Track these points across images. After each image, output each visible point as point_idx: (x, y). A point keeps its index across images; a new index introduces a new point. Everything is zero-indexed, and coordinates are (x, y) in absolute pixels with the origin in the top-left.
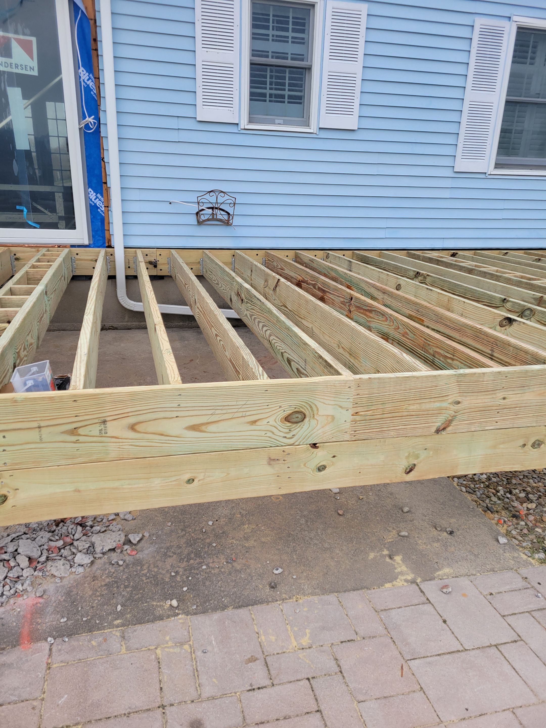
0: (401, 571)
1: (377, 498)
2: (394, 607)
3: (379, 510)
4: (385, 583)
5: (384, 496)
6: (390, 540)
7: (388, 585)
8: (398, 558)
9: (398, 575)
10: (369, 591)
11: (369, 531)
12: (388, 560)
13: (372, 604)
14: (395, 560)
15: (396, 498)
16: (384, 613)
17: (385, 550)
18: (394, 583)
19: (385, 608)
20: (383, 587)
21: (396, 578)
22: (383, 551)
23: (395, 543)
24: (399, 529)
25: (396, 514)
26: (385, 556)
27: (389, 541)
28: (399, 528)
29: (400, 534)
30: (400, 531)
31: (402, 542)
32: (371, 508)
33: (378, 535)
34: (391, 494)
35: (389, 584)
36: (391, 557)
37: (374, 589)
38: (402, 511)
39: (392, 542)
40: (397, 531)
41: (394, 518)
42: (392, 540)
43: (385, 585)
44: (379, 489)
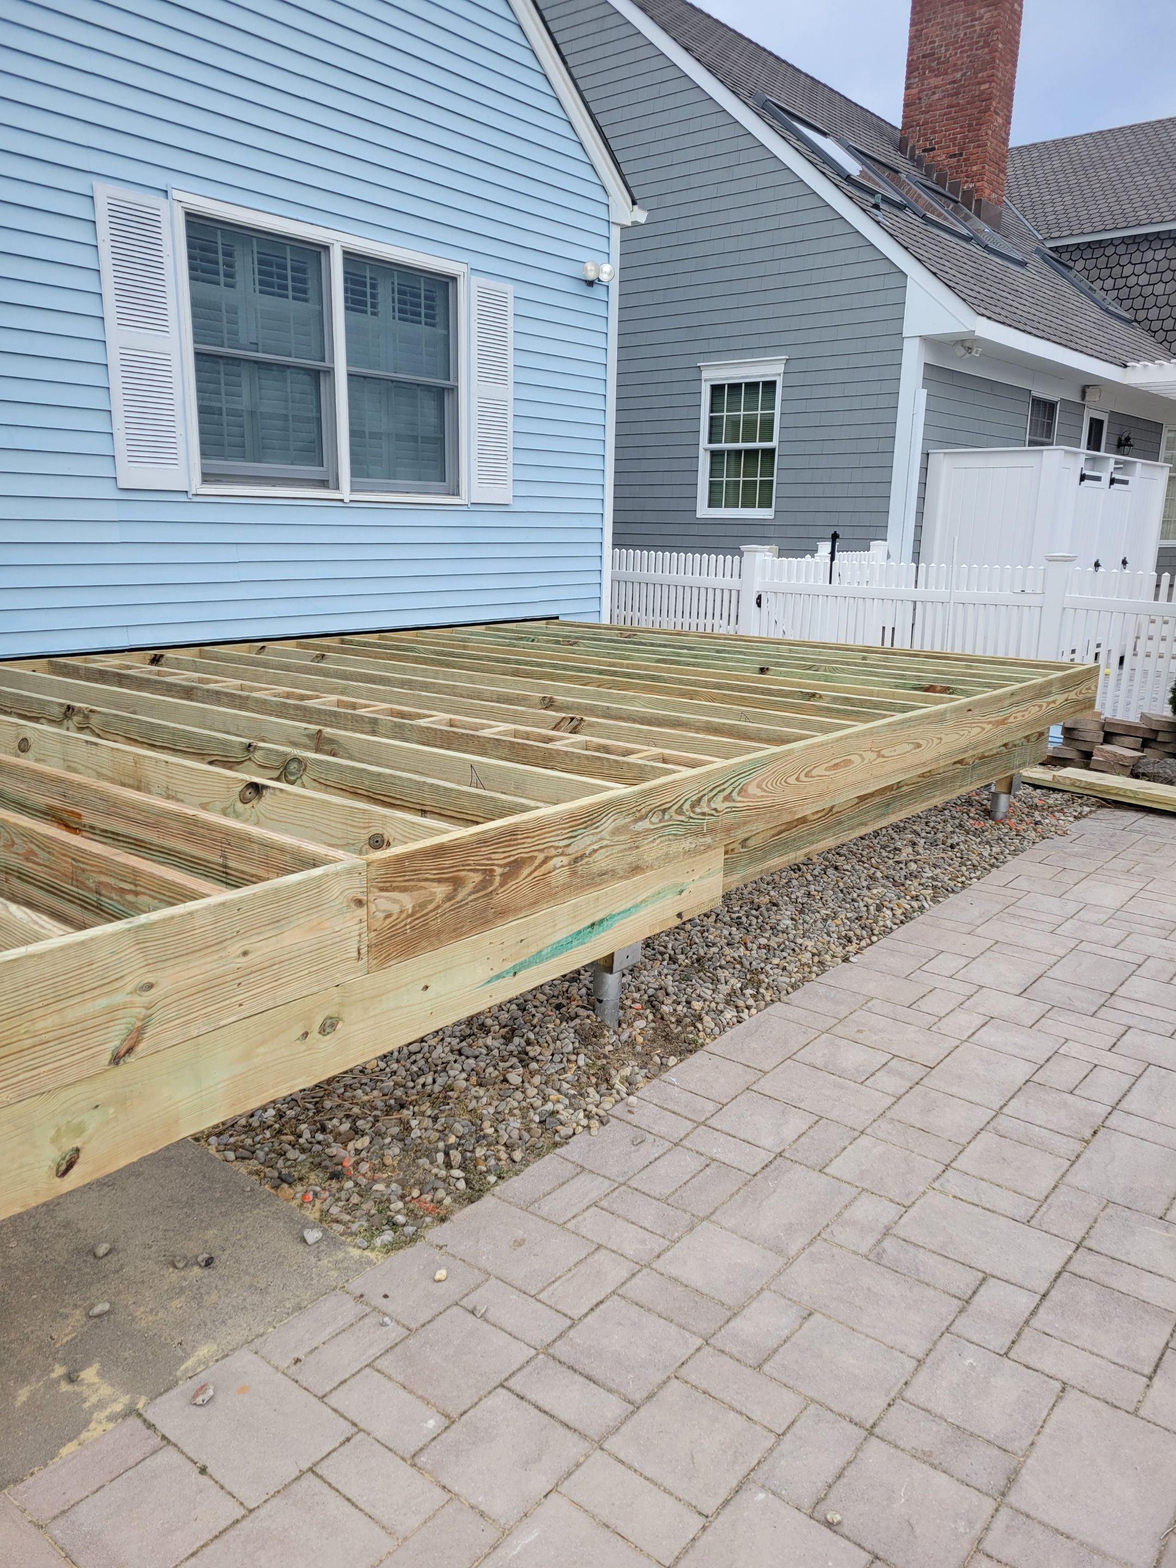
0: (99, 1400)
1: (32, 1248)
2: (86, 1494)
3: (38, 1275)
4: (59, 1448)
5: (48, 1236)
6: (69, 1338)
7: (69, 1449)
8: (89, 1374)
9: (92, 1413)
10: (20, 1487)
11: (13, 1336)
12: (65, 1387)
13: (30, 1514)
14: (82, 1380)
15: (79, 1230)
16: (61, 1522)
17: (57, 1366)
18: (84, 1435)
19: (62, 1508)
20: (56, 1459)
21: (85, 1424)
22: (53, 1371)
23: (81, 1340)
24: (88, 1302)
25: (79, 1270)
26: (58, 1381)
27: (65, 1340)
28: (89, 1298)
29: (91, 1313)
30: (92, 1306)
31: (97, 1331)
32: (18, 1278)
33: (38, 1337)
34: (67, 1225)
35: (69, 1445)
36: (71, 1378)
37: (32, 1474)
38: (95, 1256)
39: (73, 1339)
40: (85, 1308)
41: (76, 1280)
42: (74, 1335)
43: (61, 1451)
44: (34, 1224)
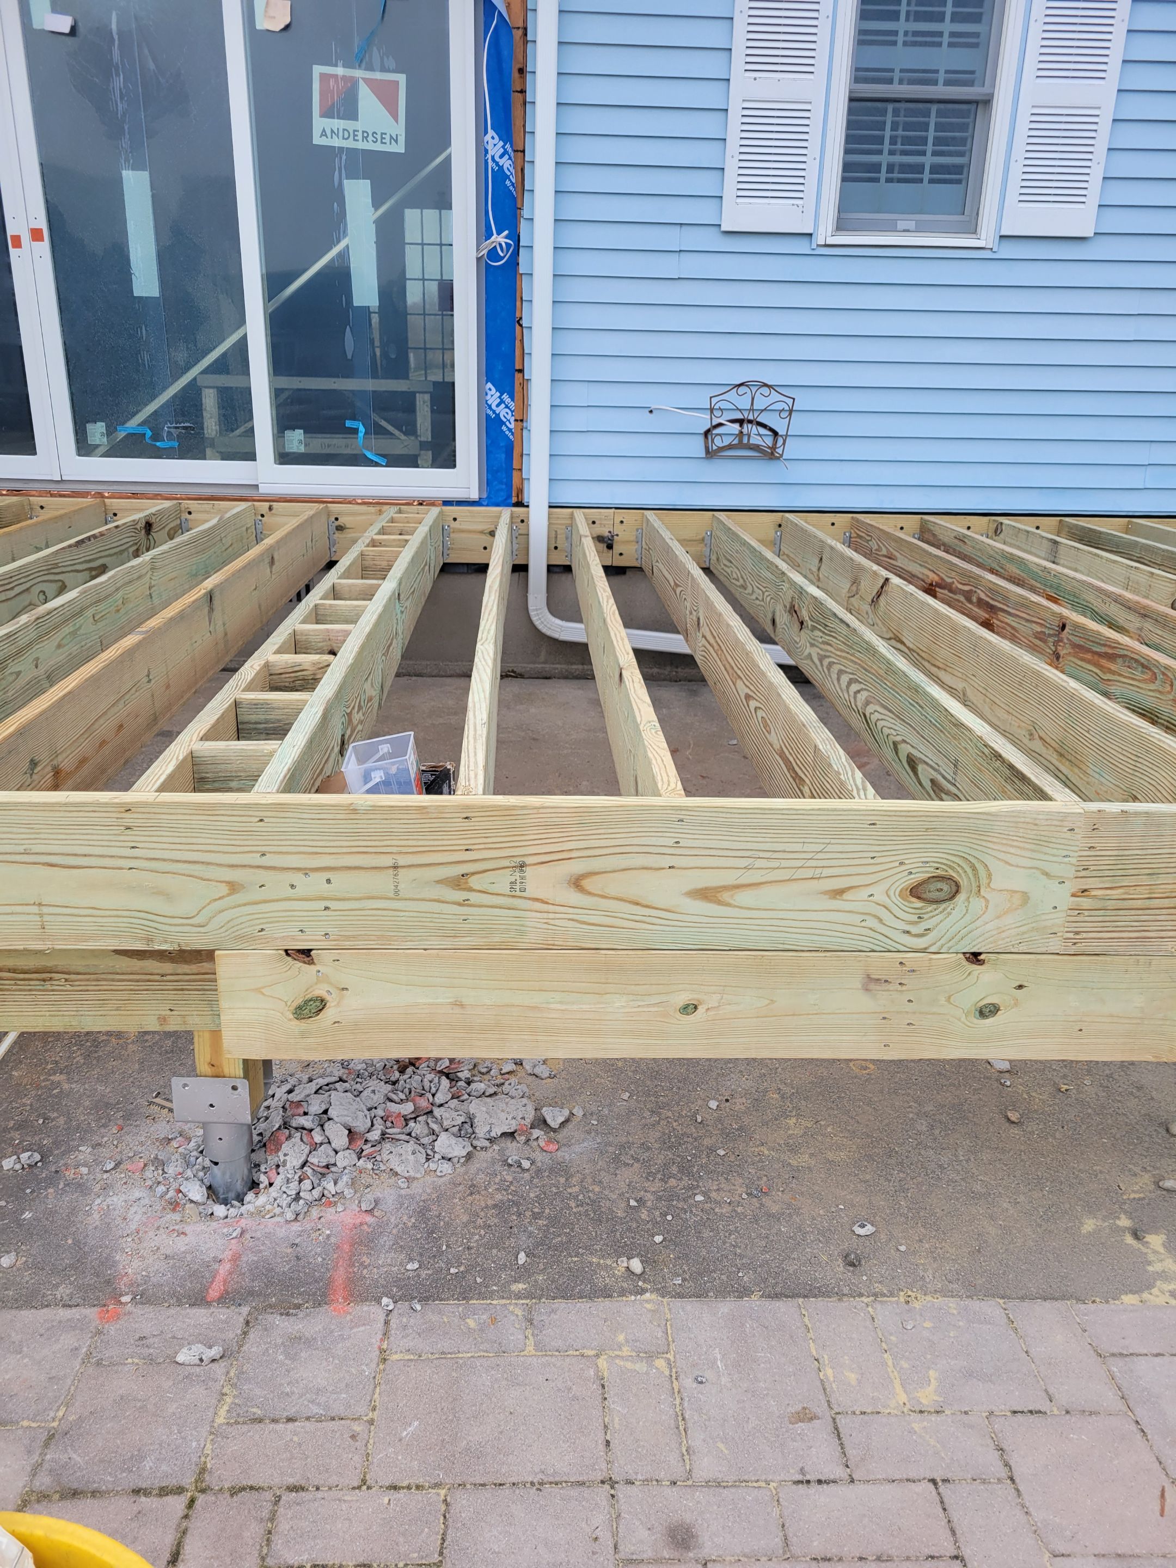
0: (1163, 1271)
1: (1104, 1094)
2: (1145, 1352)
3: (1109, 1121)
4: (1121, 1294)
5: (1120, 1089)
6: (1137, 1196)
7: (1129, 1299)
8: (1156, 1241)
9: (1155, 1280)
10: (1082, 1307)
11: (1081, 1166)
12: (1129, 1240)
13: (1090, 1337)
14: (1147, 1242)
15: (1152, 1099)
16: (1120, 1362)
17: (1123, 1216)
18: (1145, 1295)
19: (1121, 1351)
20: (1116, 1302)
21: (1150, 1287)
22: (1119, 1218)
23: (1148, 1204)
24: (1157, 1172)
25: (1150, 1136)
26: (1124, 1230)
27: (1132, 1196)
28: (1158, 1168)
29: (1161, 1184)
30: (1163, 1179)
31: (1166, 1204)
32: (1089, 1115)
33: (1105, 1179)
34: (1140, 1088)
35: (1130, 1296)
36: (1136, 1235)
37: (1094, 1302)
38: (1168, 1130)
39: (1139, 1199)
40: (1154, 1176)
41: (1146, 1145)
42: (1142, 1195)
43: (1123, 1297)
44: (1108, 1072)
